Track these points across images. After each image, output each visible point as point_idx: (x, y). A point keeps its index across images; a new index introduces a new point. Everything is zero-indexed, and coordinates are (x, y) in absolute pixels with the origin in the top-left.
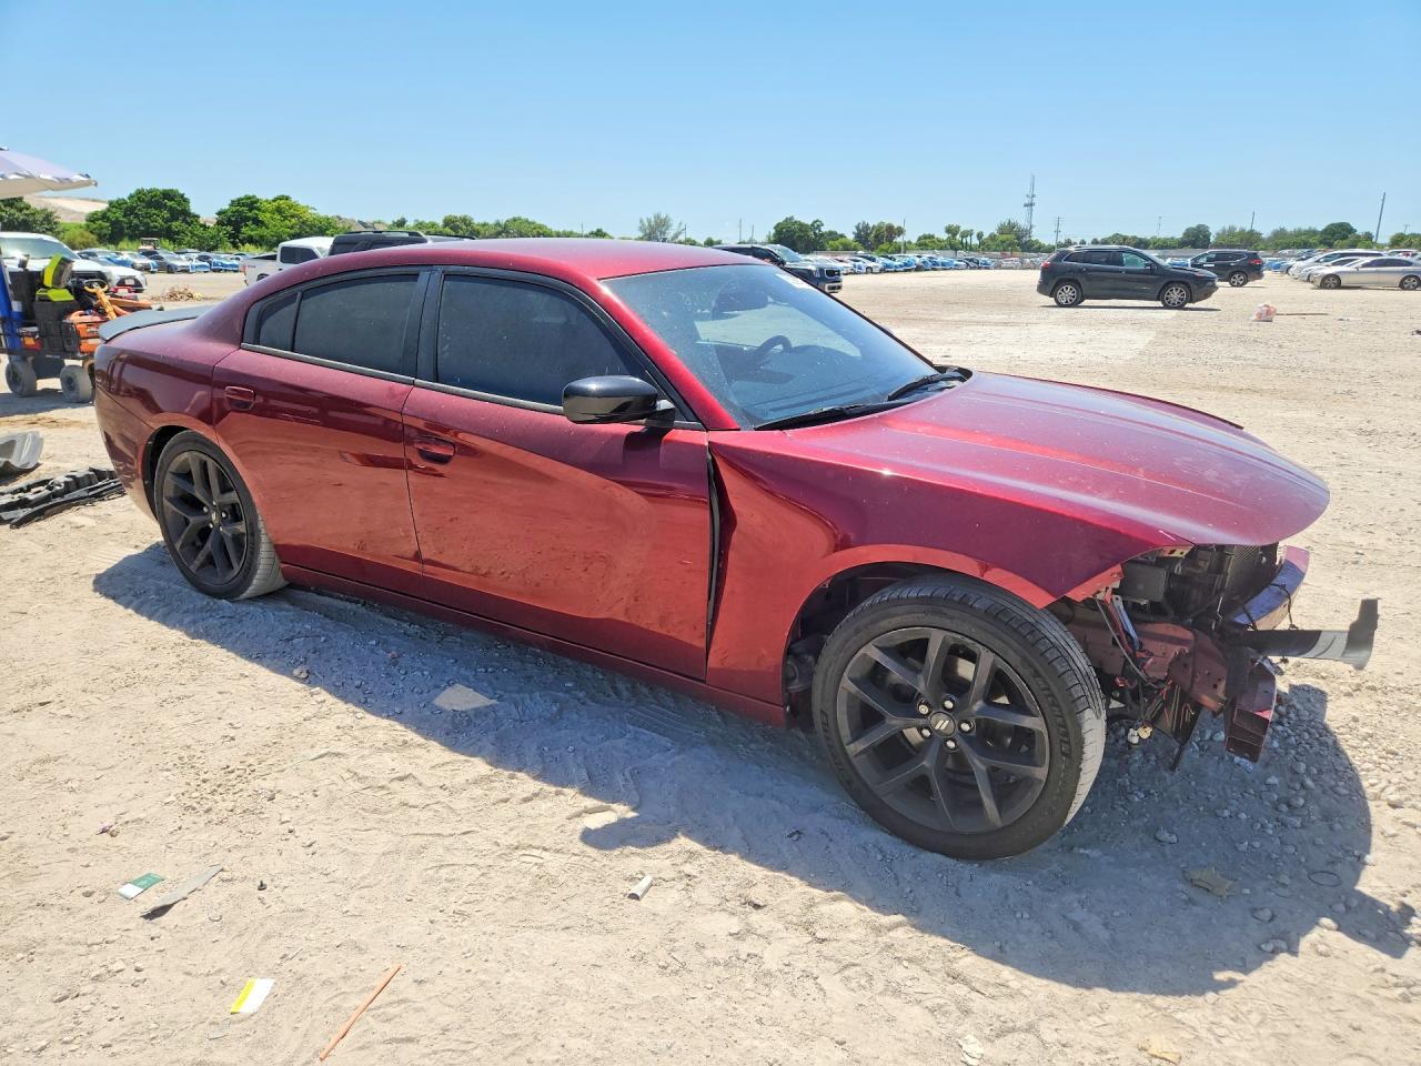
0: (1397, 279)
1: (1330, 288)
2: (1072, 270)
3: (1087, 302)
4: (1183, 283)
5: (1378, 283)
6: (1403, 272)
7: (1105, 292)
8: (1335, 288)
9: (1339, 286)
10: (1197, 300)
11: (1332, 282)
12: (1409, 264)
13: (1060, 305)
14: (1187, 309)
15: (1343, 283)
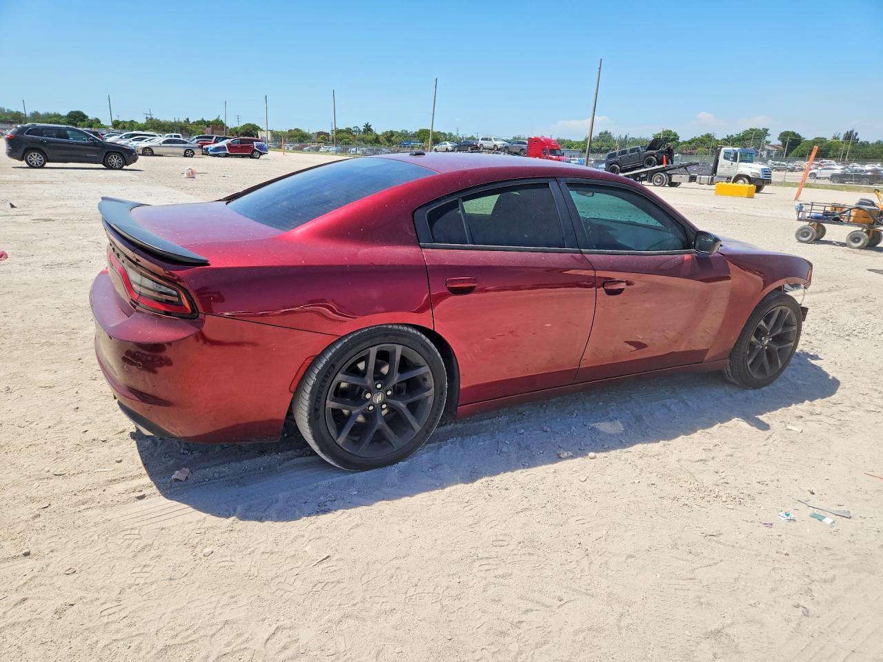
0: (182, 151)
1: (148, 155)
2: (35, 141)
3: (48, 165)
4: (119, 153)
5: (172, 153)
6: (184, 147)
7: (64, 158)
8: (151, 156)
9: (153, 154)
10: (130, 164)
11: (148, 151)
12: (185, 143)
13: (31, 167)
14: (124, 170)
15: (155, 153)
